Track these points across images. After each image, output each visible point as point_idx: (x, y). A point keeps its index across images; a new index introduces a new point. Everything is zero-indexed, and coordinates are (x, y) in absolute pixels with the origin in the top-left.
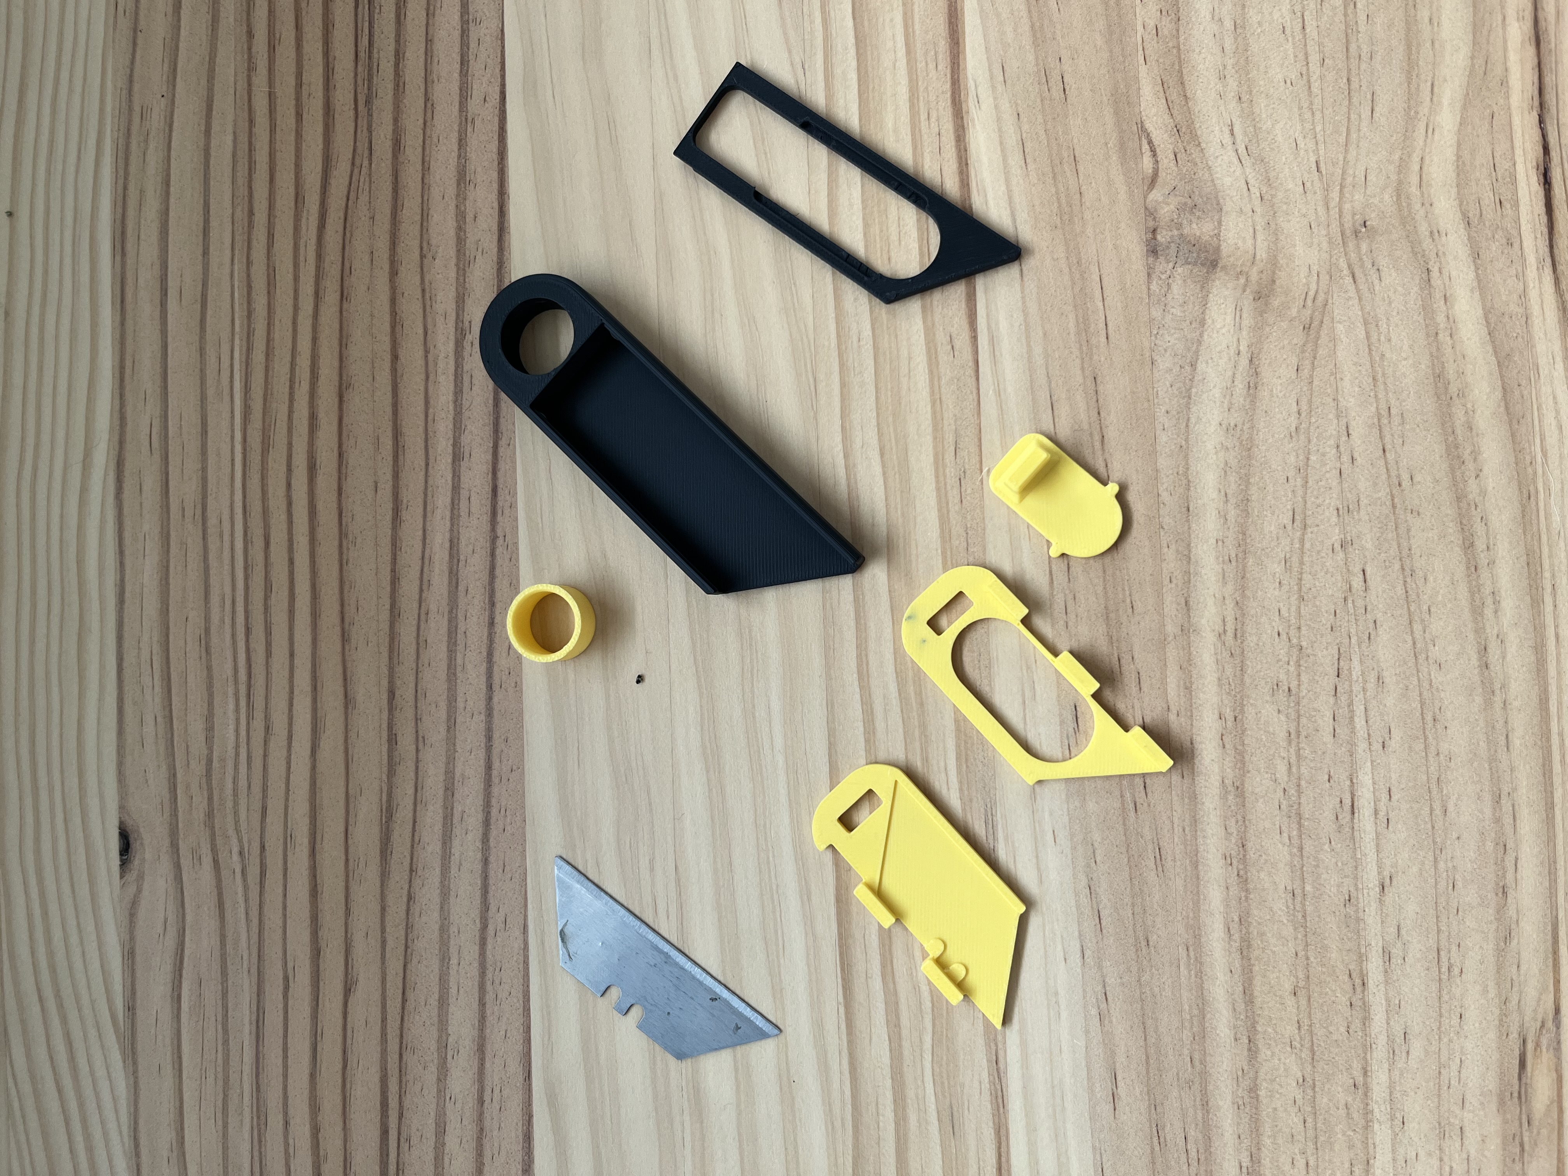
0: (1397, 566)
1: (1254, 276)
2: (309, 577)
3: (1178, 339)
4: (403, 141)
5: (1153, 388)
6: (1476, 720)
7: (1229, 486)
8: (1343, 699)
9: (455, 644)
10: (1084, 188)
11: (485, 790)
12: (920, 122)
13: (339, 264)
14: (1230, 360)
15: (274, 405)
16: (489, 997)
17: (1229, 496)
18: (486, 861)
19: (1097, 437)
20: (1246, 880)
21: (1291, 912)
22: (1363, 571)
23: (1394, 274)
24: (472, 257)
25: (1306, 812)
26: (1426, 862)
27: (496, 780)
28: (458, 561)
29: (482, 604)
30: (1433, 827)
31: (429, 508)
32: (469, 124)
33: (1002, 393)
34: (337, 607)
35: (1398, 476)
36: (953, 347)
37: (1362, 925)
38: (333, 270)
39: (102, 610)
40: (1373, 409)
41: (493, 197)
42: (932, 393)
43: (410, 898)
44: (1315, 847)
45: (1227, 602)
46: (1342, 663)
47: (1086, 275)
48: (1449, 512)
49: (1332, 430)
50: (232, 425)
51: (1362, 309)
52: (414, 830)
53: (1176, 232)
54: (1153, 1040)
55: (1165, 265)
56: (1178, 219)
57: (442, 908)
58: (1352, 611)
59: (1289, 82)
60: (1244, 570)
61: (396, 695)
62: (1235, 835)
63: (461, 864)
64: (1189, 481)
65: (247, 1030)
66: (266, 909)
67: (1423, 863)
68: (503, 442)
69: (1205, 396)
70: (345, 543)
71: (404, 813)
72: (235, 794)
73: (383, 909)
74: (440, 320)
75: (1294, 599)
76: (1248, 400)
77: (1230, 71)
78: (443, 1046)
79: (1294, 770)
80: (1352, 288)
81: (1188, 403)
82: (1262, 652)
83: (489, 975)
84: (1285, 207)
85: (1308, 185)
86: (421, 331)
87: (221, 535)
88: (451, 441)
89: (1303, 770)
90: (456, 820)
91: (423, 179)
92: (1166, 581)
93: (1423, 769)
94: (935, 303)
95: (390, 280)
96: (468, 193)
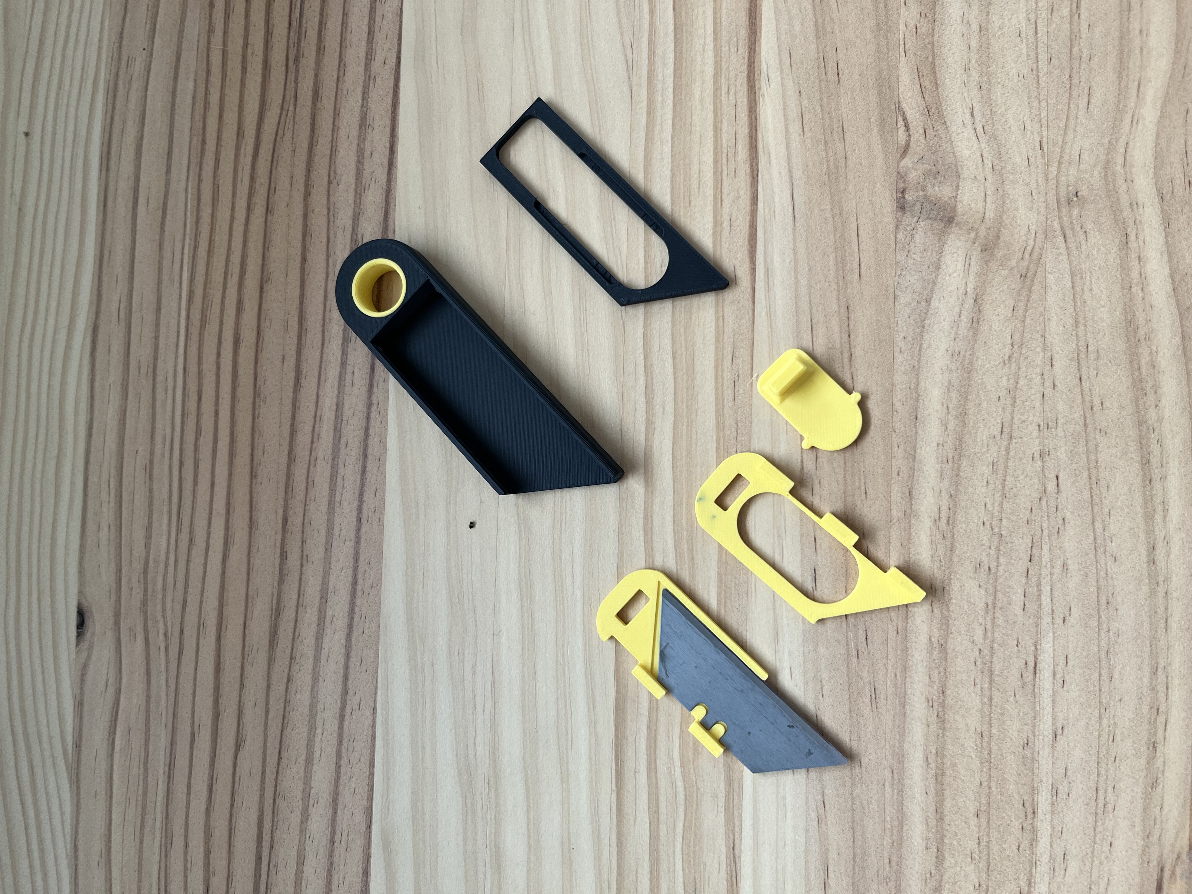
0: (1085, 475)
1: (983, 233)
2: (229, 426)
3: (917, 280)
4: (320, 92)
5: (894, 318)
6: (1143, 606)
7: (951, 401)
8: (1034, 580)
9: (335, 485)
10: (849, 153)
11: (351, 600)
12: (721, 95)
13: (267, 184)
14: (958, 298)
15: (211, 292)
16: (344, 762)
17: (950, 409)
18: (348, 656)
19: (846, 355)
20: (944, 720)
21: (979, 749)
22: (1057, 477)
23: (1099, 237)
24: (367, 185)
25: (997, 668)
26: (1093, 718)
27: (359, 593)
28: (342, 420)
29: (358, 455)
30: (1100, 690)
31: (322, 378)
32: (372, 81)
33: (772, 315)
34: (249, 451)
35: (1091, 402)
36: (736, 275)
37: (1036, 765)
38: (261, 190)
39: (75, 440)
40: (1074, 346)
41: (386, 138)
42: (717, 312)
43: (289, 680)
44: (1002, 698)
45: (943, 494)
46: (1034, 551)
47: (846, 224)
48: (1131, 433)
49: (1039, 360)
50: (180, 304)
51: (1070, 263)
52: (295, 627)
53: (921, 193)
54: (860, 843)
55: (911, 219)
56: (923, 182)
57: (312, 689)
58: (1045, 509)
59: (1021, 76)
60: (958, 470)
61: (289, 522)
62: (937, 683)
63: (329, 656)
64: (918, 395)
65: (161, 771)
66: (181, 679)
67: (1090, 719)
69: (936, 327)
70: (257, 400)
71: (288, 614)
72: (164, 589)
73: (268, 687)
74: (340, 233)
75: (998, 495)
76: (971, 333)
77: (974, 64)
78: (306, 796)
79: (989, 634)
80: (1062, 245)
81: (922, 332)
82: (969, 537)
83: (345, 745)
84: (1011, 177)
85: (1032, 160)
86: (325, 240)
87: (166, 390)
89: (997, 635)
90: (327, 622)
91: (334, 122)
92: (895, 474)
93: (1096, 642)
94: (724, 240)
95: (304, 200)
96: (367, 135)
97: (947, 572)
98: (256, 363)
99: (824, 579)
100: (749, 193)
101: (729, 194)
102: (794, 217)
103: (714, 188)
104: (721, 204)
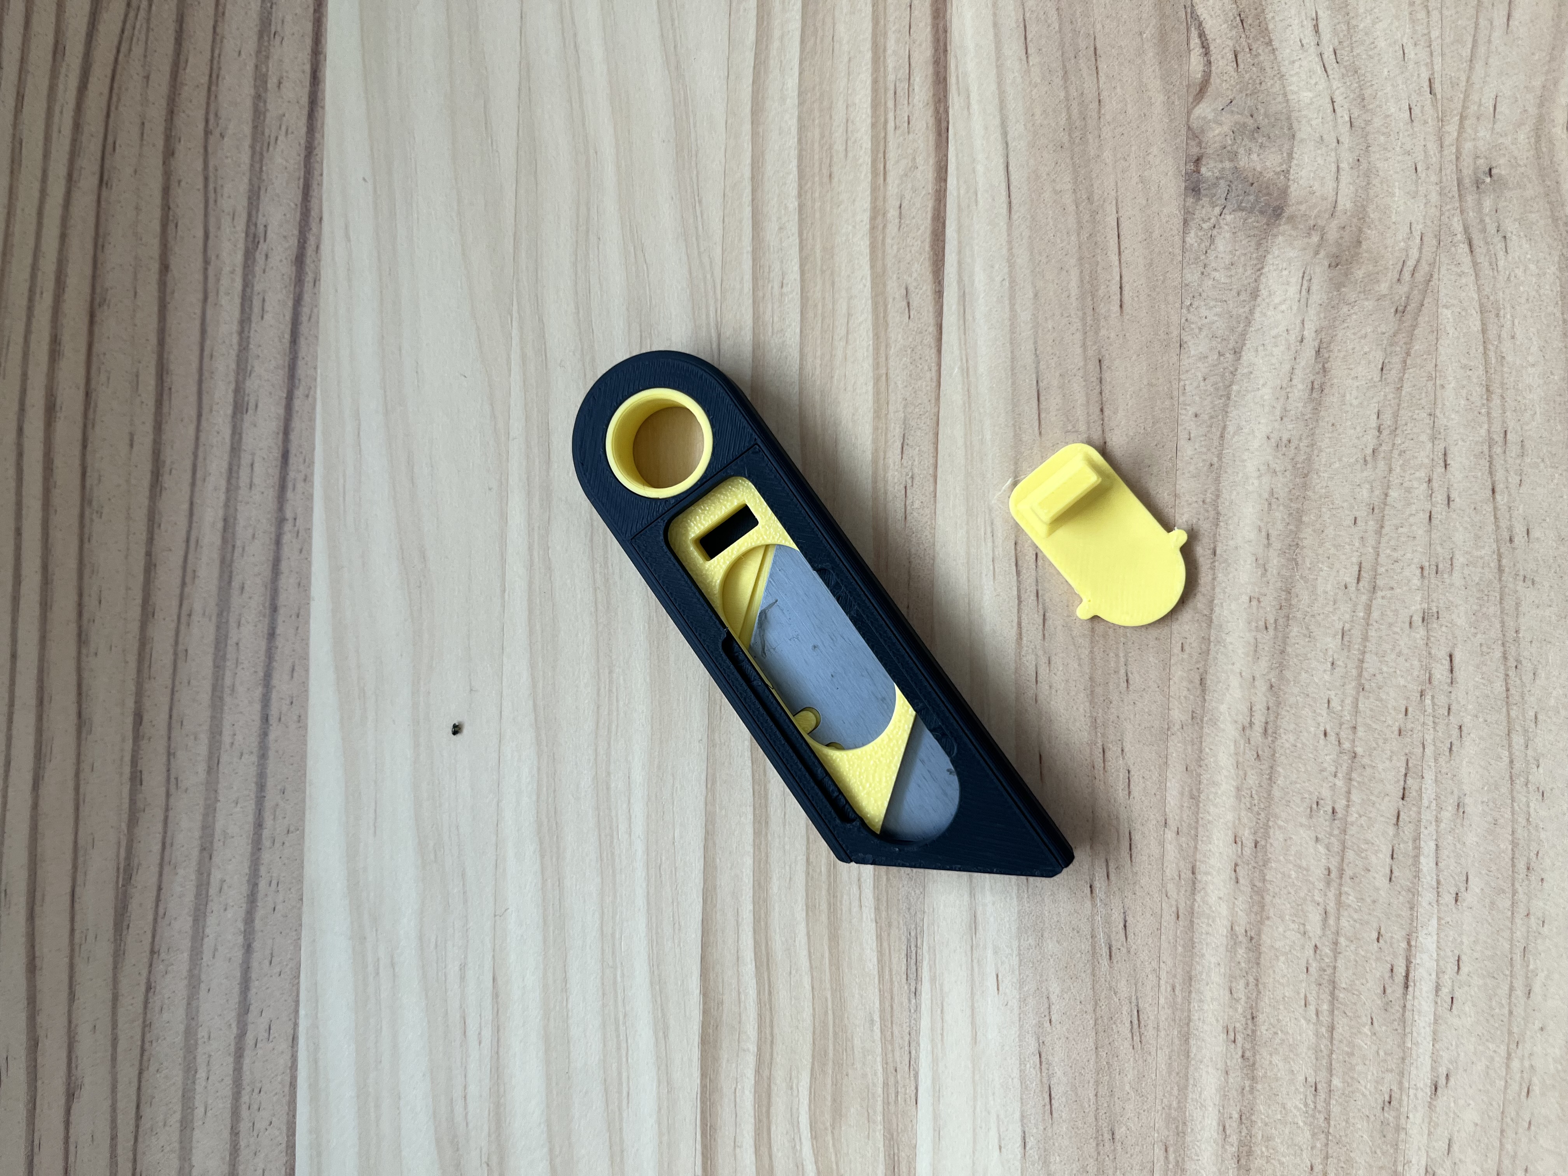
0: (1498, 654)
1: (1332, 234)
2: (39, 554)
3: (1219, 315)
5: (1179, 380)
7: (1274, 524)
8: (1407, 831)
9: (224, 658)
10: (1104, 94)
11: (253, 854)
13: (101, 136)
14: (1289, 349)
15: (7, 322)
16: (244, 1126)
17: (1273, 539)
18: (248, 948)
20: (1254, 1064)
21: (1310, 1112)
22: (1451, 656)
23: (1526, 246)
24: (273, 138)
25: (1344, 978)
26: (1497, 1059)
27: (267, 843)
28: (234, 546)
29: (261, 607)
30: (1511, 1013)
31: (199, 475)
33: (971, 372)
34: (73, 597)
35: (1510, 529)
36: (908, 304)
37: (1402, 1136)
38: (92, 147)
40: (1483, 432)
41: (304, 56)
42: (876, 366)
43: (149, 988)
44: (1351, 1027)
45: (1257, 684)
46: (1410, 781)
47: (1098, 217)
49: (1423, 456)
51: (1479, 290)
52: (158, 900)
53: (1228, 165)
55: (1210, 209)
56: (1232, 145)
57: (189, 1004)
58: (1429, 710)
60: (1285, 643)
61: (144, 722)
62: (1242, 1002)
63: (216, 950)
64: (1218, 513)
67: (1492, 1059)
68: (299, 393)
69: (1249, 396)
70: (87, 513)
71: (146, 877)
73: (115, 998)
74: (226, 221)
75: (1351, 686)
76: (1310, 408)
79: (1331, 921)
80: (1467, 260)
81: (1226, 405)
82: (1300, 757)
83: (245, 1098)
84: (1382, 139)
85: (1416, 111)
86: (200, 234)
88: (232, 386)
89: (1344, 922)
90: (213, 891)
91: (215, 28)
92: (1177, 649)
93: (1506, 934)
94: (889, 241)
95: (164, 163)
96: (272, 50)
97: (1263, 815)
98: (84, 446)
100: (932, 161)
101: (897, 162)
102: (1010, 203)
103: (872, 151)
104: (885, 180)
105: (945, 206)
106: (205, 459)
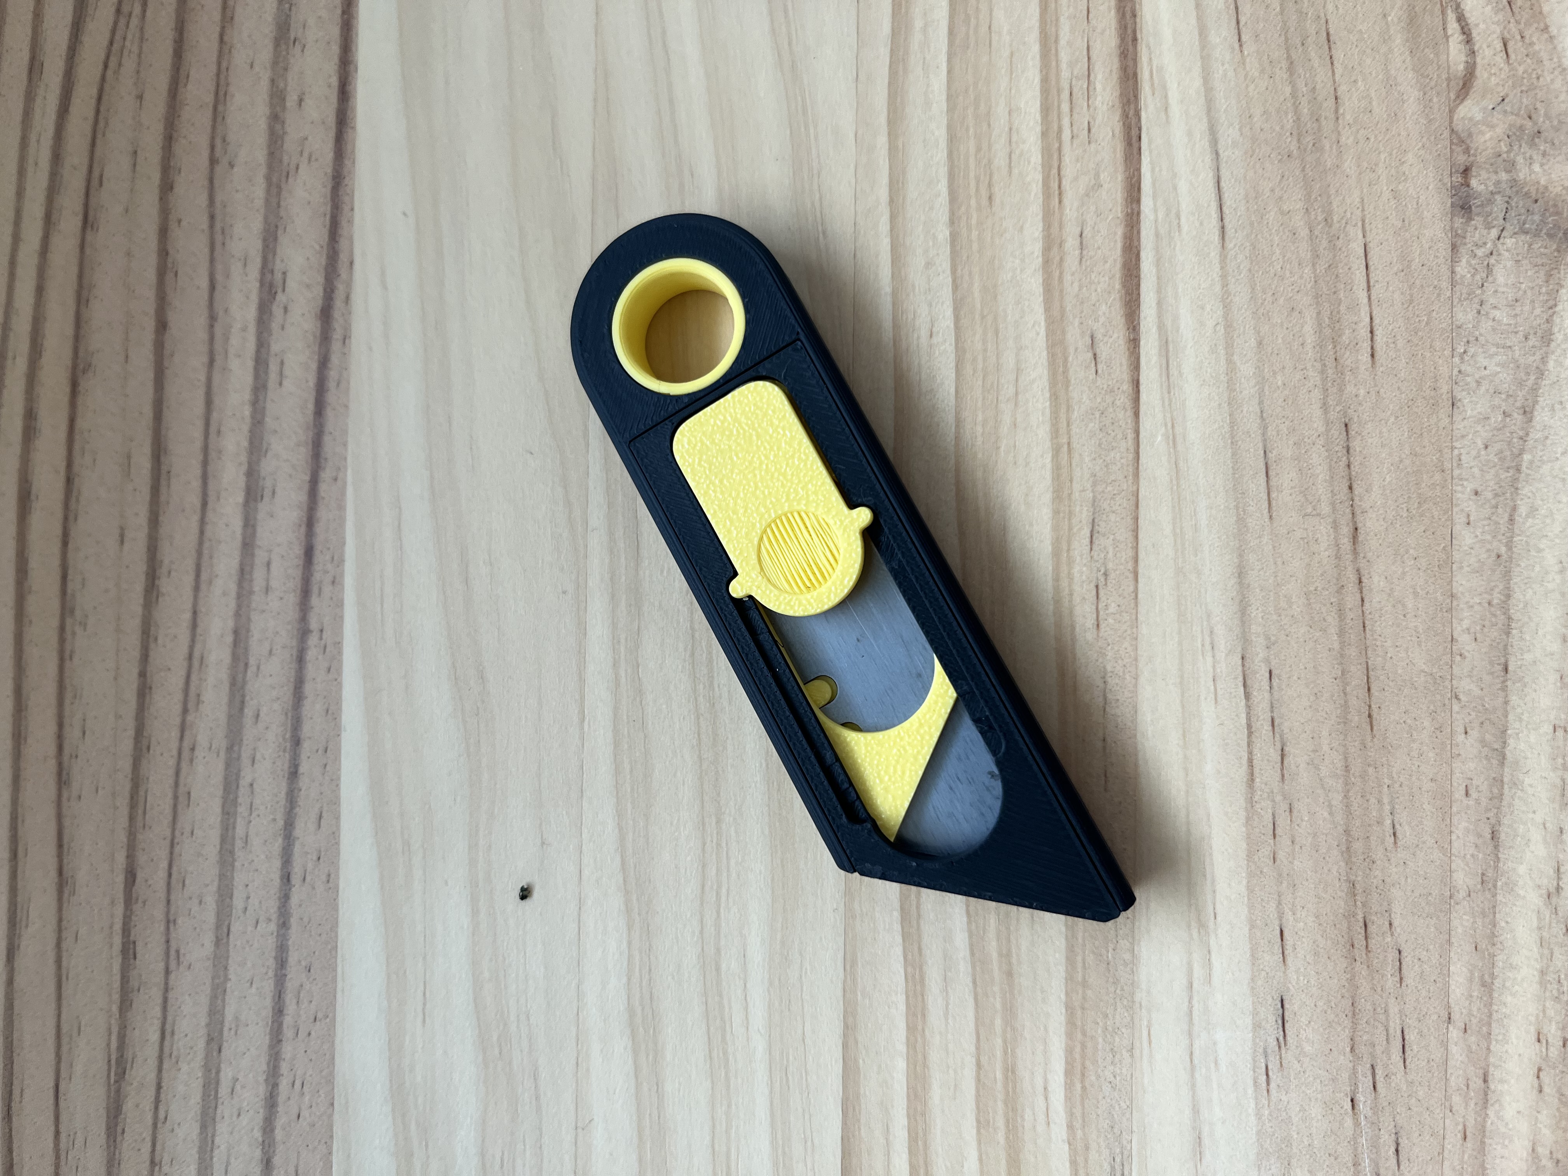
2: (11, 675)
3: (1503, 365)
5: (1453, 448)
9: (235, 803)
10: (1342, 89)
11: (272, 1047)
13: (84, 169)
18: (268, 1163)
19: (1346, 530)
24: (293, 166)
27: (288, 1033)
28: (246, 665)
29: (281, 740)
31: (204, 576)
33: (1179, 440)
34: (52, 728)
36: (1095, 355)
38: (74, 181)
41: (331, 68)
42: (1055, 433)
47: (1339, 243)
52: (158, 1099)
53: (1504, 176)
55: (1485, 232)
56: (1508, 152)
61: (138, 881)
63: (228, 1164)
64: (1509, 618)
68: (326, 475)
69: (1546, 469)
70: (69, 621)
71: (143, 1071)
74: (236, 269)
81: (1516, 480)
86: (204, 283)
88: (245, 468)
90: (223, 1091)
91: (222, 36)
92: (1459, 794)
94: (1068, 278)
95: (161, 199)
96: (292, 61)
98: (65, 543)
99: (1304, 1020)
100: (1120, 177)
101: (1076, 179)
102: (1223, 227)
103: (1043, 166)
104: (1060, 202)
105: (1139, 232)
106: (211, 557)
